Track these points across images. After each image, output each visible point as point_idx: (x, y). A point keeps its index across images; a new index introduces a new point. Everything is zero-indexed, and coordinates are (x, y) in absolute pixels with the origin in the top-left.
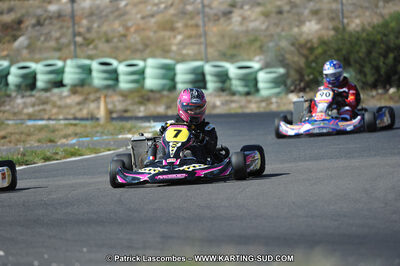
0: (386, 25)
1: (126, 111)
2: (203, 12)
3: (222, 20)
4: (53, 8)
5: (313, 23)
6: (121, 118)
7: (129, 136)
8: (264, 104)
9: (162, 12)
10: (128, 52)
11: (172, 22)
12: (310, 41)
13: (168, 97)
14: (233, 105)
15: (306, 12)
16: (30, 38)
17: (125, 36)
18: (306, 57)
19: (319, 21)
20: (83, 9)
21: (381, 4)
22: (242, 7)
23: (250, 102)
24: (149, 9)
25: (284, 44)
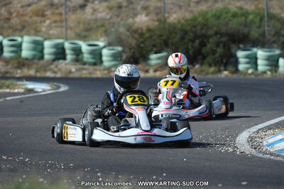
0: (195, 19)
1: (6, 73)
2: (65, 4)
3: (79, 11)
5: (143, 15)
6: (3, 78)
7: (8, 90)
8: (106, 72)
9: (33, 3)
10: (10, 31)
11: (43, 11)
12: (141, 28)
13: (37, 64)
14: (84, 72)
15: (139, 8)
17: (8, 19)
18: (136, 39)
19: (147, 15)
21: (192, 4)
22: (93, 2)
23: (96, 70)
25: (122, 30)
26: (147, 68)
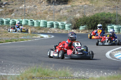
0: (95, 16)
1: (35, 31)
2: (54, 10)
3: (58, 12)
4: (21, 7)
5: (78, 14)
6: (34, 33)
7: (35, 37)
8: (66, 31)
9: (44, 10)
10: (37, 18)
11: (47, 12)
12: (77, 18)
13: (45, 29)
14: (60, 31)
15: (77, 12)
16: (15, 14)
17: (36, 15)
18: (76, 22)
19: (80, 14)
20: (27, 8)
21: (94, 11)
22: (63, 10)
23: (63, 31)
24: (42, 9)
25: (71, 18)
26: (79, 31)
